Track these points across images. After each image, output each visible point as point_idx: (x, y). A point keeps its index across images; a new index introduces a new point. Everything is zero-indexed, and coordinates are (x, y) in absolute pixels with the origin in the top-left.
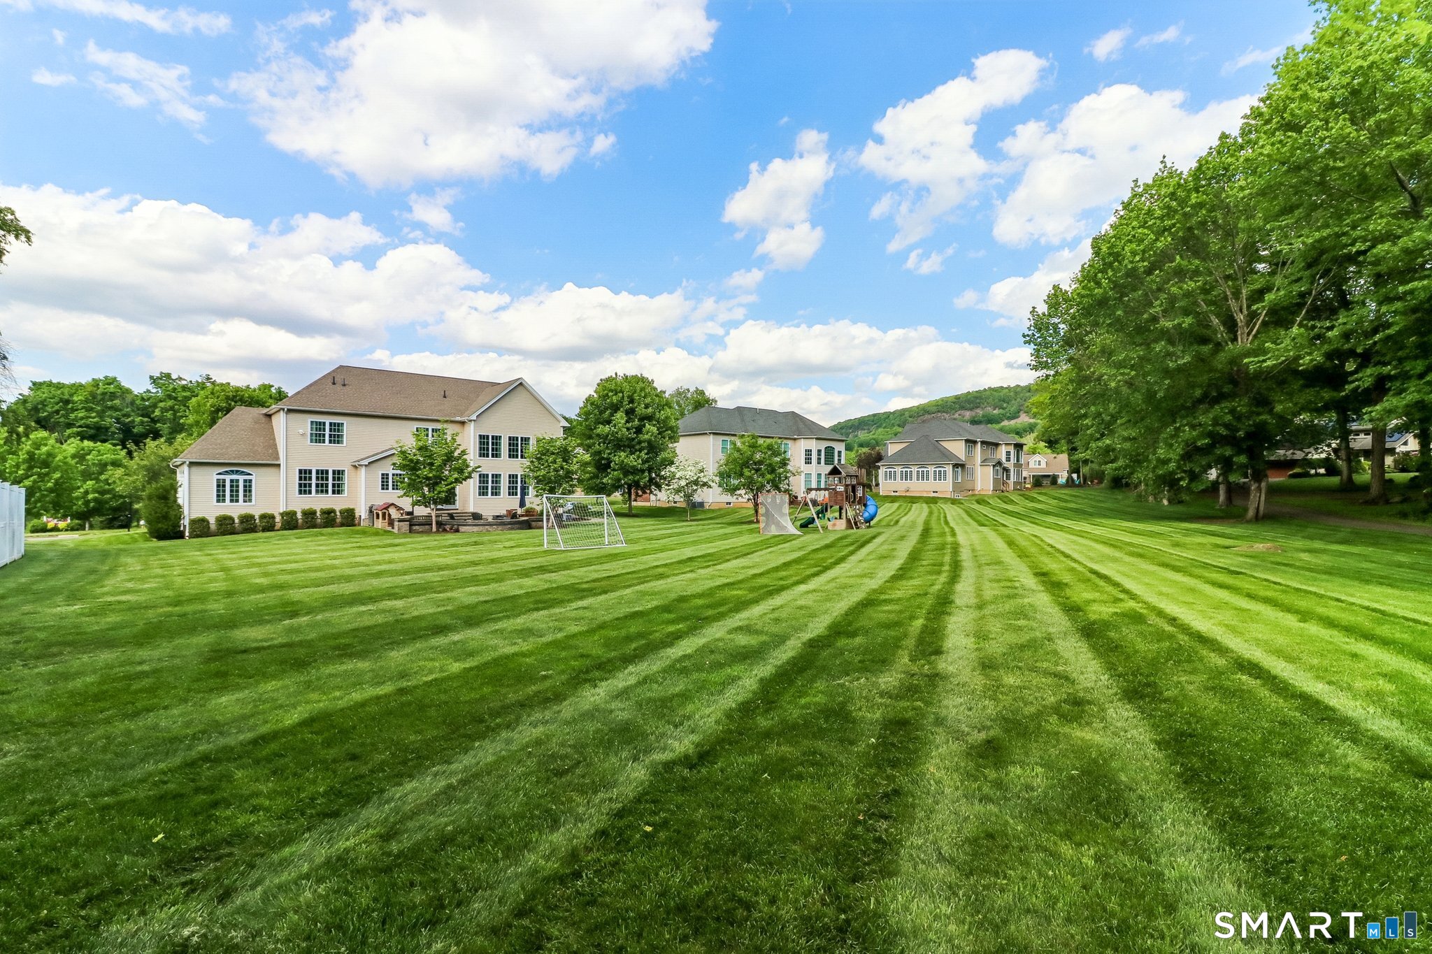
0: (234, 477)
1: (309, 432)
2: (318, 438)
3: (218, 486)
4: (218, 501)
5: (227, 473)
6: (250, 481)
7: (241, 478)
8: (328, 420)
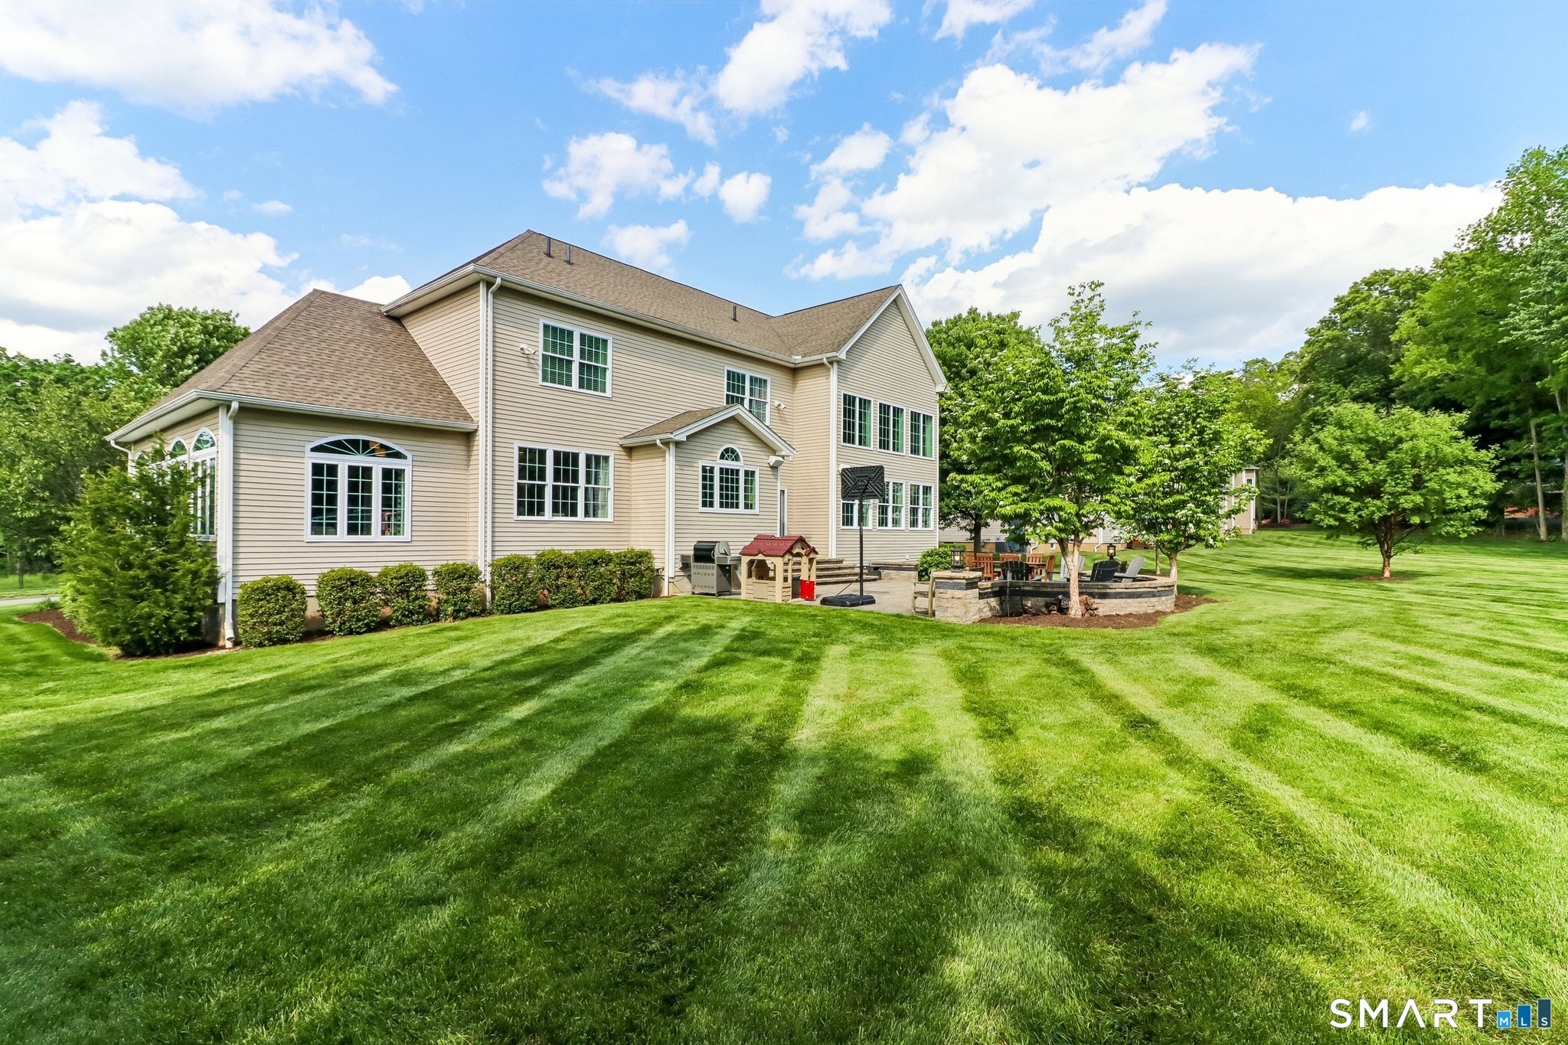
0: (360, 460)
1: (541, 351)
2: (556, 369)
3: (317, 485)
4: (316, 528)
5: (338, 447)
6: (399, 474)
7: (378, 465)
8: (579, 327)
